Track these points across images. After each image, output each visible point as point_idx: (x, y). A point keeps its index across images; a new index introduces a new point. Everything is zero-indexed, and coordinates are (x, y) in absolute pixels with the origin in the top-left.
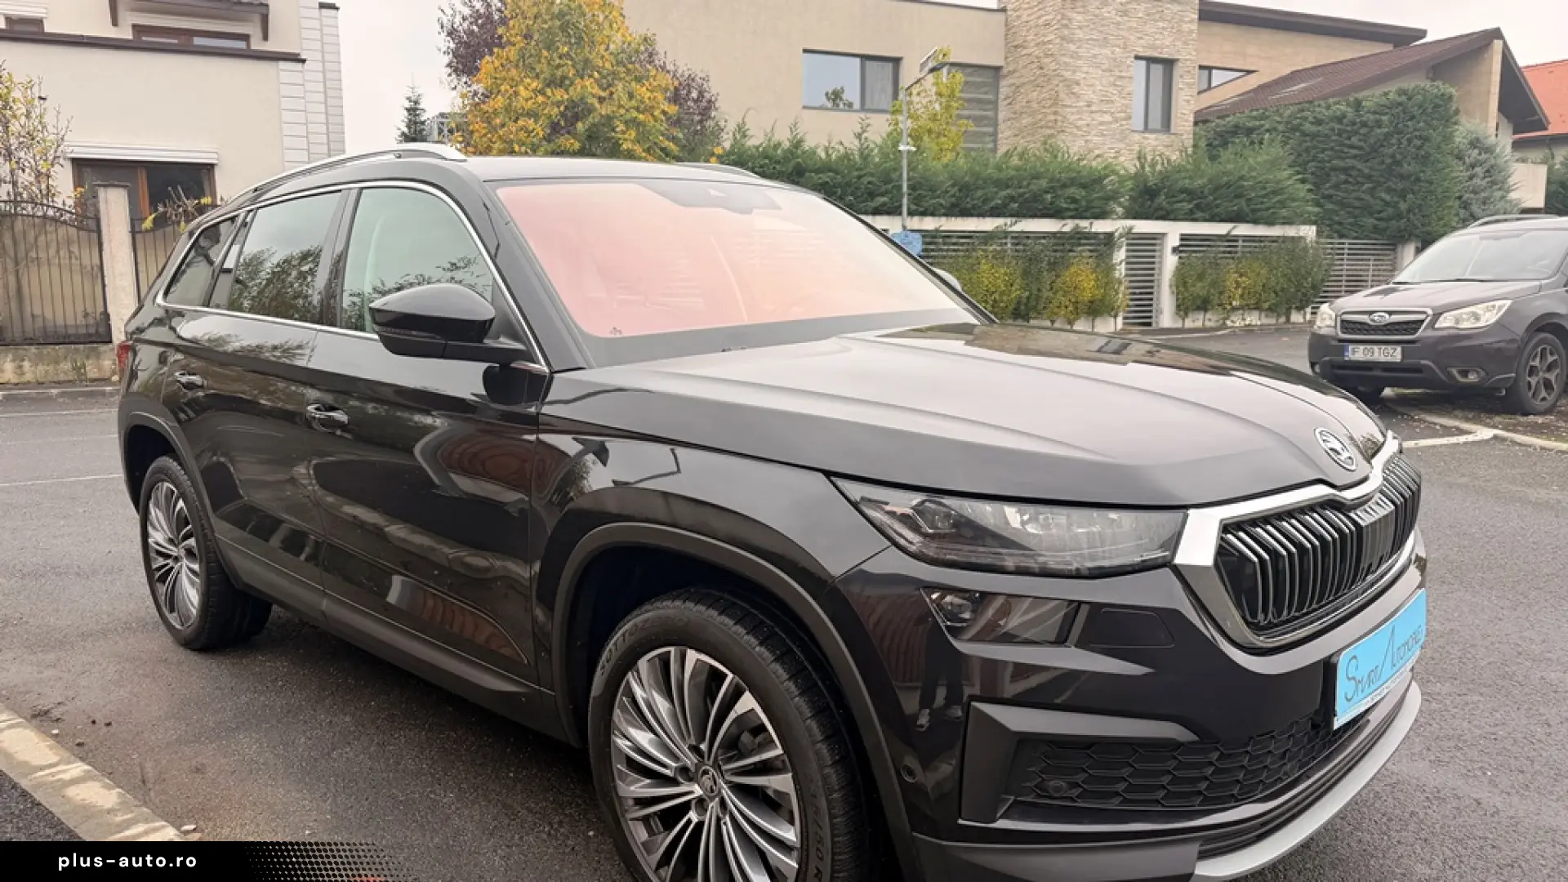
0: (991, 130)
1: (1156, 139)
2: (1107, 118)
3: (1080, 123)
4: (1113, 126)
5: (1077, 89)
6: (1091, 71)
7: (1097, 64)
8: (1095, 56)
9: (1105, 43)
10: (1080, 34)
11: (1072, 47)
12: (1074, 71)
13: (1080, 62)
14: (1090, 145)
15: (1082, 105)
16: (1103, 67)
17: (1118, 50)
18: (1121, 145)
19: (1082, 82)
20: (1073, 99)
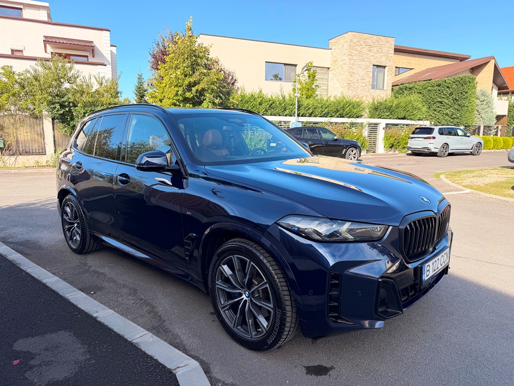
0: (326, 88)
1: (380, 92)
2: (364, 85)
3: (355, 86)
4: (366, 87)
5: (354, 75)
6: (358, 69)
7: (360, 67)
8: (360, 65)
9: (363, 60)
10: (355, 58)
11: (352, 62)
12: (353, 70)
13: (355, 67)
14: (358, 94)
15: (355, 80)
16: (362, 68)
17: (367, 63)
18: (368, 94)
19: (355, 73)
20: (353, 78)
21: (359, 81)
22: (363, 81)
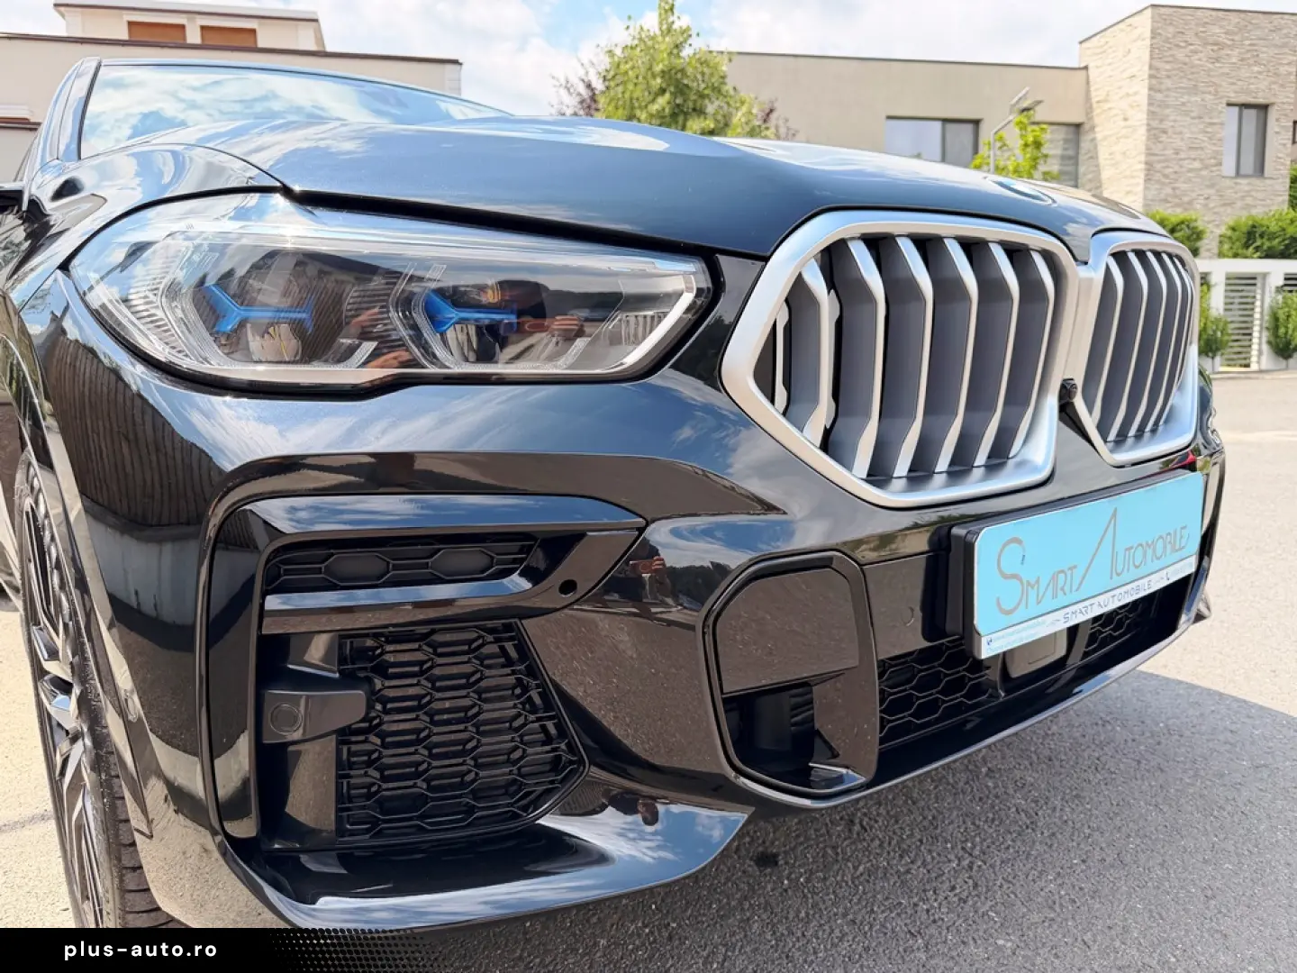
1: (1249, 185)
4: (1204, 173)
5: (1164, 138)
6: (1179, 118)
7: (1186, 113)
8: (1183, 104)
9: (1194, 90)
10: (1168, 83)
11: (1159, 96)
12: (1161, 121)
13: (1168, 111)
14: (1178, 192)
15: (1169, 152)
16: (1193, 114)
17: (1208, 97)
18: (1212, 191)
19: (1170, 131)
20: (1160, 146)
21: (1183, 155)
22: (1193, 154)
